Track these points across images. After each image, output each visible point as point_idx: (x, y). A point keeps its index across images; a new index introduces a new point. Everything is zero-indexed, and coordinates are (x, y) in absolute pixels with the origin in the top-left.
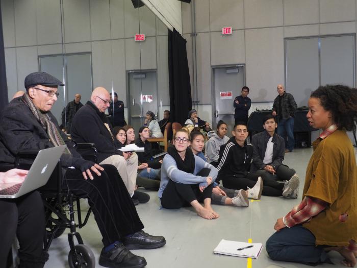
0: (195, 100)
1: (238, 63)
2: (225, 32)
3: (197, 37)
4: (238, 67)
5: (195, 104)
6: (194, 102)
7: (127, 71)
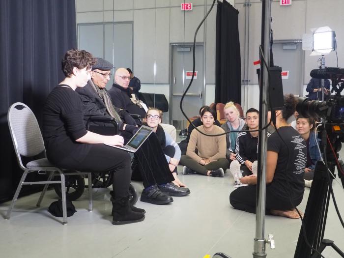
0: (246, 79)
1: (296, 38)
2: (284, 2)
3: (251, 8)
4: (296, 43)
5: (245, 83)
6: (244, 81)
7: (171, 44)
